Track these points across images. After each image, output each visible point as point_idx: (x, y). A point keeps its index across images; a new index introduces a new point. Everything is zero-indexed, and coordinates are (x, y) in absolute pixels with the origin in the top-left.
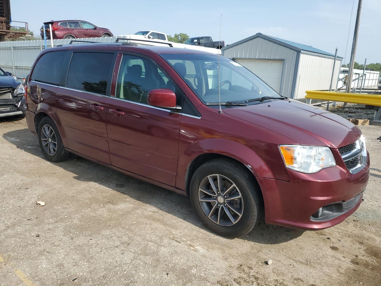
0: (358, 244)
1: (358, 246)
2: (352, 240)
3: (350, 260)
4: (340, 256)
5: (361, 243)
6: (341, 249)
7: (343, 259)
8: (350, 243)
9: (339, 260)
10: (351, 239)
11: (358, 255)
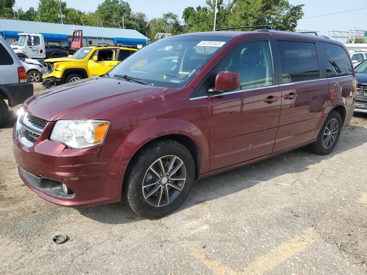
0: (13, 197)
1: (10, 196)
2: (19, 196)
3: (7, 186)
4: (15, 184)
5: (10, 198)
6: (20, 187)
7: (13, 184)
8: (18, 193)
9: (15, 182)
10: (21, 197)
11: (6, 191)
